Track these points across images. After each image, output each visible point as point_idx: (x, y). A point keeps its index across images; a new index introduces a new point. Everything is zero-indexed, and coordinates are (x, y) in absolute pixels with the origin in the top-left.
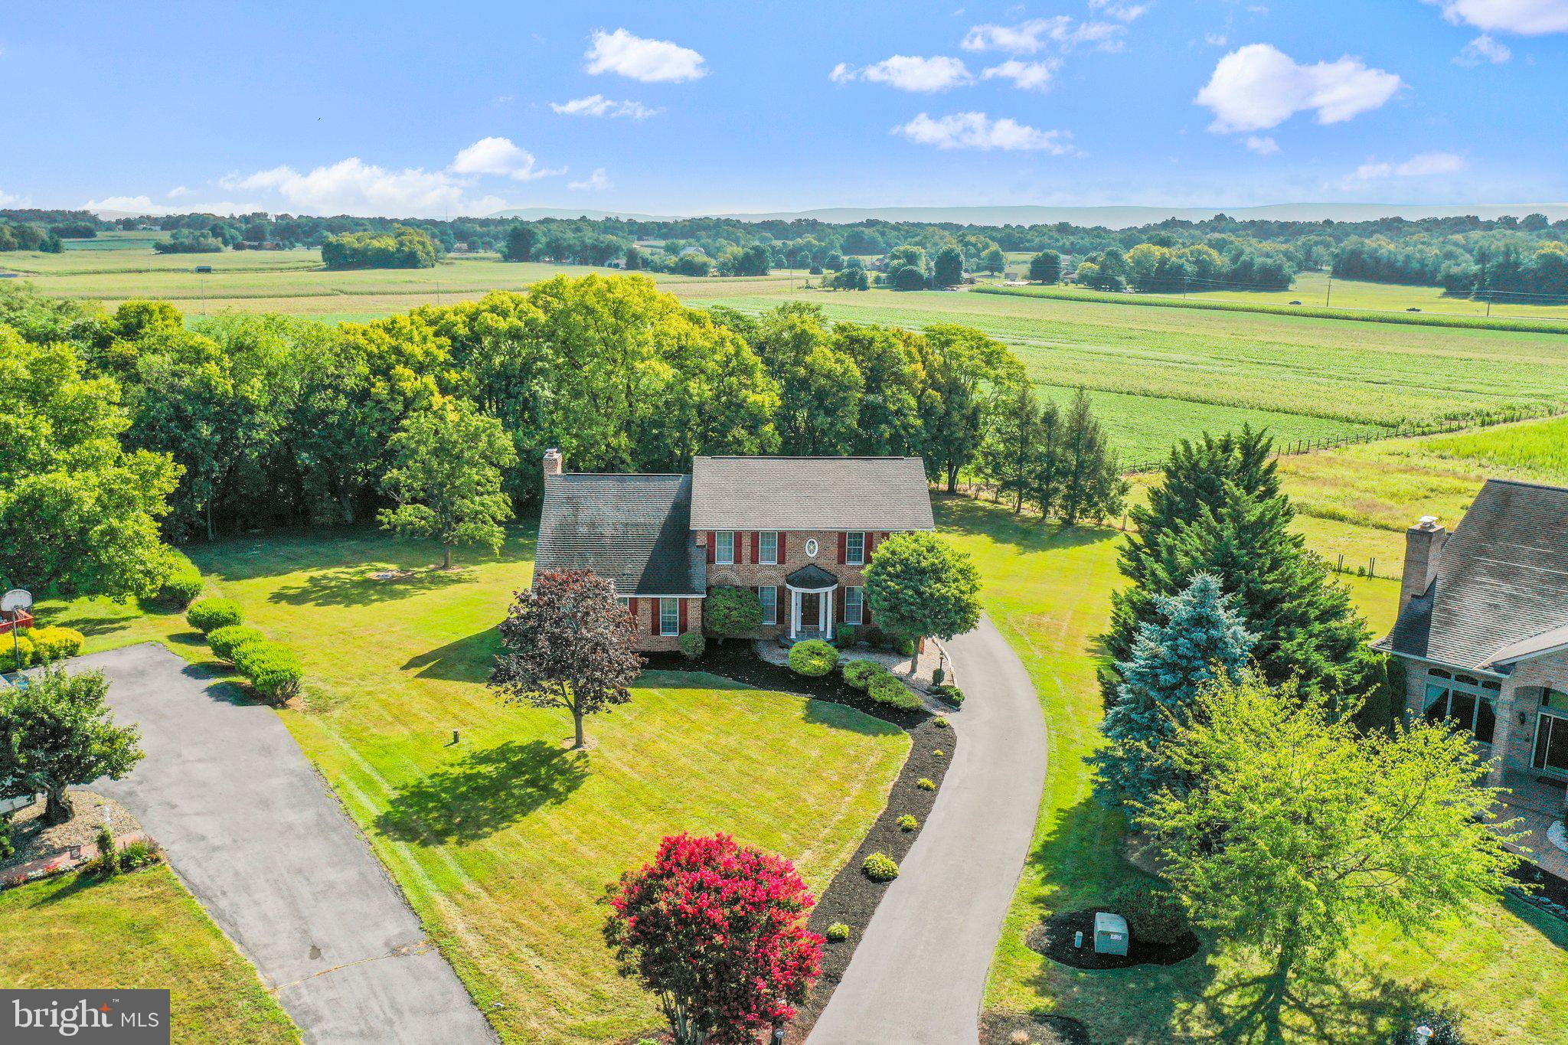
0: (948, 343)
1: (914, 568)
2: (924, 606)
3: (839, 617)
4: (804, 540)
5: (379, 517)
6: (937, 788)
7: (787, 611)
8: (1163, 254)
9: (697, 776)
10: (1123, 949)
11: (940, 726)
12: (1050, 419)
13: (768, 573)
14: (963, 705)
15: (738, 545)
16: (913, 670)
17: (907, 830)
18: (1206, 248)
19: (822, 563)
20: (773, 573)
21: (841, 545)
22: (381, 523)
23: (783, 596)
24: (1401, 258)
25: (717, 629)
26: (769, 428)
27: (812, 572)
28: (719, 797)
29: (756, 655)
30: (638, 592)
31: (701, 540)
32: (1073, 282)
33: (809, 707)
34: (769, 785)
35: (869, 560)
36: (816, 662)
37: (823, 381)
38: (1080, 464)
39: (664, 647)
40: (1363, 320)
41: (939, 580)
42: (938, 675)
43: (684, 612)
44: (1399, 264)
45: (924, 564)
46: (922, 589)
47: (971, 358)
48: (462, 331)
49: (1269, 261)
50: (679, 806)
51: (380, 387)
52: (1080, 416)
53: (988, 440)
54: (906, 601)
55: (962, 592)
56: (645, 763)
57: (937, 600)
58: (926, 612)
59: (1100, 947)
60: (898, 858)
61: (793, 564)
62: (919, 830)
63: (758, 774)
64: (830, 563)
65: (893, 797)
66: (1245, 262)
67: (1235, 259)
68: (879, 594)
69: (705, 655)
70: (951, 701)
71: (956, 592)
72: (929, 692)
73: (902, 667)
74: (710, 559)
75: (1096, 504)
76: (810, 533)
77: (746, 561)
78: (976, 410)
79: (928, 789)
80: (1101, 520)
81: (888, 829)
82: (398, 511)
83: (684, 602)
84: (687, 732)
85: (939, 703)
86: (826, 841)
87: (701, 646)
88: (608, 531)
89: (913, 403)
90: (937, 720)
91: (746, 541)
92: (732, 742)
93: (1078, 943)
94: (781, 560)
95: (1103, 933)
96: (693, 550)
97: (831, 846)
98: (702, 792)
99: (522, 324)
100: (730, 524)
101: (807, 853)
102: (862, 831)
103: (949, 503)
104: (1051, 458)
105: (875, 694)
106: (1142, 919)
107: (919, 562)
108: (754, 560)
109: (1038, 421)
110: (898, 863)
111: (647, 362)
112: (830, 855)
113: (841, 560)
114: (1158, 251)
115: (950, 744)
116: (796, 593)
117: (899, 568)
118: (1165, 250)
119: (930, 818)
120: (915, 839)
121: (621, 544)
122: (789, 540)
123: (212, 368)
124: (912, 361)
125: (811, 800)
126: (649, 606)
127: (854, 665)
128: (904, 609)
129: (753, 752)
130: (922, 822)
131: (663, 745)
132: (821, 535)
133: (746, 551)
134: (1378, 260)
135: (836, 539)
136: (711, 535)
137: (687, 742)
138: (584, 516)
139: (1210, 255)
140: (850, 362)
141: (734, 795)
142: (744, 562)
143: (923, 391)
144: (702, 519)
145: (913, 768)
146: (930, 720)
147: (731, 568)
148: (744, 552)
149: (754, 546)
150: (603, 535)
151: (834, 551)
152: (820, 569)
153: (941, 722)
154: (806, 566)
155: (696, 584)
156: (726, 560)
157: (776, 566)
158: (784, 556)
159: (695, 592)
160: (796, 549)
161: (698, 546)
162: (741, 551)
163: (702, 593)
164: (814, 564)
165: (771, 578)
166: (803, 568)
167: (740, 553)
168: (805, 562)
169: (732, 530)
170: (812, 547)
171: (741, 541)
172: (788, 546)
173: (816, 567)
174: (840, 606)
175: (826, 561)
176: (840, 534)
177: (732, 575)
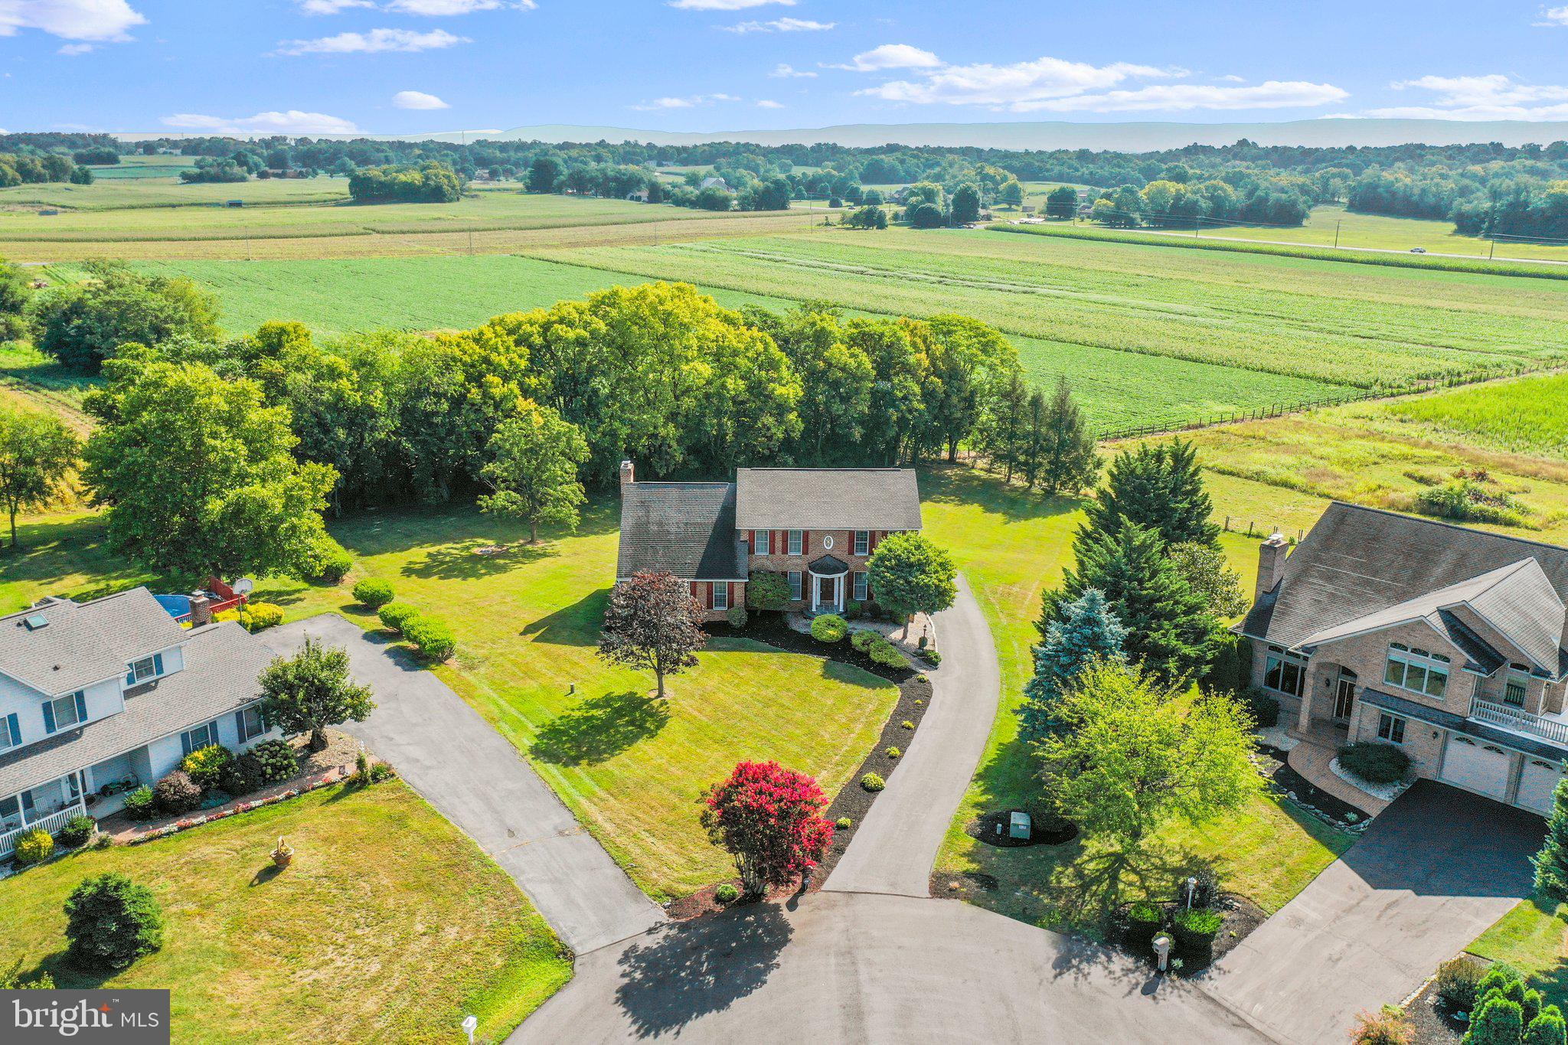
0: (949, 333)
1: (905, 562)
3: (849, 594)
4: (823, 536)
5: (479, 502)
6: (916, 729)
7: (809, 589)
8: (1178, 191)
9: (746, 719)
10: (1027, 836)
11: (921, 681)
12: (1036, 402)
13: (795, 561)
14: (940, 664)
15: (773, 540)
16: (905, 637)
17: (892, 757)
18: (1222, 183)
19: (837, 554)
20: (799, 561)
21: (851, 541)
22: (481, 507)
23: (806, 580)
24: (1416, 191)
25: (757, 605)
26: (792, 416)
27: (828, 560)
28: (763, 734)
29: (786, 625)
30: (697, 577)
31: (744, 537)
32: (1089, 217)
33: (826, 666)
34: (797, 724)
35: (871, 553)
36: (831, 632)
37: (839, 374)
38: (1062, 443)
39: (717, 618)
40: (1368, 263)
41: (924, 572)
42: (923, 641)
43: (731, 592)
44: (1414, 198)
45: (912, 560)
46: (911, 579)
47: (968, 347)
48: (538, 340)
49: (1284, 196)
50: (735, 740)
51: (475, 394)
52: (1062, 401)
53: (983, 418)
54: (899, 587)
55: (940, 581)
56: (709, 709)
57: (921, 587)
58: (914, 596)
59: (1013, 833)
60: (885, 777)
61: (814, 554)
62: (901, 757)
63: (790, 717)
64: (842, 554)
65: (884, 734)
66: (1259, 197)
67: (1250, 194)
68: (878, 582)
69: (747, 625)
70: (931, 662)
71: (936, 581)
72: (916, 654)
73: (896, 634)
74: (751, 551)
75: (1074, 477)
76: (828, 532)
77: (778, 553)
78: (973, 393)
79: (909, 728)
80: (1078, 490)
81: (880, 756)
82: (494, 497)
83: (731, 585)
84: (737, 686)
85: (922, 663)
86: (837, 765)
87: (745, 617)
88: (673, 529)
89: (917, 389)
90: (920, 676)
91: (779, 538)
92: (770, 693)
93: (999, 831)
94: (805, 552)
95: (1015, 825)
96: (737, 544)
97: (840, 768)
98: (751, 730)
99: (587, 335)
100: (764, 524)
101: (824, 773)
102: (861, 758)
103: (949, 472)
104: (1036, 434)
105: (874, 656)
106: (1040, 816)
107: (908, 558)
108: (785, 551)
109: (1026, 404)
110: (885, 780)
111: (691, 364)
112: (839, 773)
113: (851, 552)
114: (1172, 187)
115: (928, 695)
116: (816, 578)
117: (893, 562)
118: (1181, 186)
119: (910, 749)
120: (897, 763)
121: (683, 540)
122: (811, 537)
123: (344, 383)
124: (918, 351)
125: (827, 736)
126: (705, 587)
127: (861, 633)
128: (897, 594)
129: (785, 701)
130: (903, 751)
131: (721, 695)
132: (836, 533)
133: (779, 544)
134: (1394, 194)
135: (847, 536)
136: (752, 533)
137: (738, 693)
138: (654, 516)
139: (1224, 191)
140: (864, 358)
141: (773, 732)
143: (926, 377)
144: (745, 521)
145: (900, 713)
146: (914, 677)
147: (767, 558)
148: (776, 545)
149: (785, 541)
150: (668, 531)
151: (846, 544)
152: (835, 558)
153: (922, 678)
154: (824, 556)
155: (740, 571)
156: (763, 551)
157: (801, 556)
158: (807, 549)
159: (739, 577)
160: (816, 544)
161: (741, 541)
162: (774, 545)
163: (745, 578)
164: (830, 555)
165: (797, 565)
166: (822, 557)
167: (774, 547)
168: (823, 553)
169: (768, 530)
170: (829, 543)
171: (775, 537)
172: (811, 541)
173: (832, 556)
174: (851, 587)
175: (840, 553)
176: (850, 533)
177: (767, 563)
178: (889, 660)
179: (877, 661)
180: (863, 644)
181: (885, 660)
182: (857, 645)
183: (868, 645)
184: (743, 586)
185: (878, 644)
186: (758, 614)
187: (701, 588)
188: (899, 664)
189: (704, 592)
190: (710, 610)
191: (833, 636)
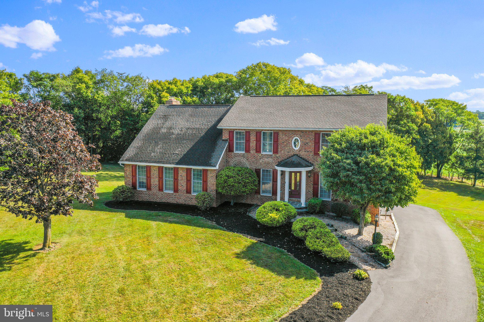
1: (356, 144)
2: (359, 173)
4: (290, 137)
7: (277, 186)
11: (357, 278)
13: (266, 160)
14: (393, 263)
15: (248, 141)
19: (303, 154)
20: (270, 160)
21: (317, 142)
23: (276, 176)
27: (294, 159)
30: (179, 164)
31: (225, 136)
36: (273, 215)
39: (192, 202)
42: (379, 239)
43: (205, 179)
45: (365, 141)
47: (447, 110)
53: (458, 150)
54: (345, 168)
61: (283, 154)
70: (380, 260)
72: (364, 250)
73: (352, 231)
74: (230, 149)
76: (295, 132)
77: (253, 152)
83: (206, 172)
85: (369, 259)
88: (177, 132)
91: (253, 138)
94: (276, 151)
96: (220, 142)
100: (244, 125)
107: (361, 141)
108: (258, 150)
113: (317, 153)
116: (279, 169)
117: (344, 145)
121: (180, 139)
122: (281, 136)
124: (417, 111)
126: (184, 174)
127: (302, 220)
128: (342, 174)
132: (303, 134)
133: (253, 144)
135: (312, 137)
136: (231, 132)
138: (168, 124)
142: (251, 152)
144: (230, 123)
146: (351, 272)
147: (243, 156)
148: (251, 145)
149: (258, 141)
150: (173, 134)
151: (312, 145)
152: (301, 158)
153: (360, 274)
154: (292, 156)
155: (213, 161)
156: (240, 150)
157: (272, 155)
158: (277, 148)
159: (210, 165)
160: (285, 144)
161: (223, 140)
162: (249, 144)
163: (215, 166)
164: (297, 155)
165: (268, 163)
166: (290, 157)
167: (249, 146)
168: (292, 153)
169: (244, 130)
170: (297, 143)
171: (249, 137)
172: (280, 141)
173: (299, 156)
174: (316, 186)
175: (306, 153)
176: (315, 134)
177: (244, 160)
178: (325, 249)
179: (311, 249)
180: (302, 230)
181: (320, 248)
182: (296, 231)
183: (306, 231)
184: (215, 174)
185: (318, 230)
186: (232, 204)
187: (182, 175)
188: (337, 256)
189: (185, 178)
190: (188, 195)
191: (274, 219)
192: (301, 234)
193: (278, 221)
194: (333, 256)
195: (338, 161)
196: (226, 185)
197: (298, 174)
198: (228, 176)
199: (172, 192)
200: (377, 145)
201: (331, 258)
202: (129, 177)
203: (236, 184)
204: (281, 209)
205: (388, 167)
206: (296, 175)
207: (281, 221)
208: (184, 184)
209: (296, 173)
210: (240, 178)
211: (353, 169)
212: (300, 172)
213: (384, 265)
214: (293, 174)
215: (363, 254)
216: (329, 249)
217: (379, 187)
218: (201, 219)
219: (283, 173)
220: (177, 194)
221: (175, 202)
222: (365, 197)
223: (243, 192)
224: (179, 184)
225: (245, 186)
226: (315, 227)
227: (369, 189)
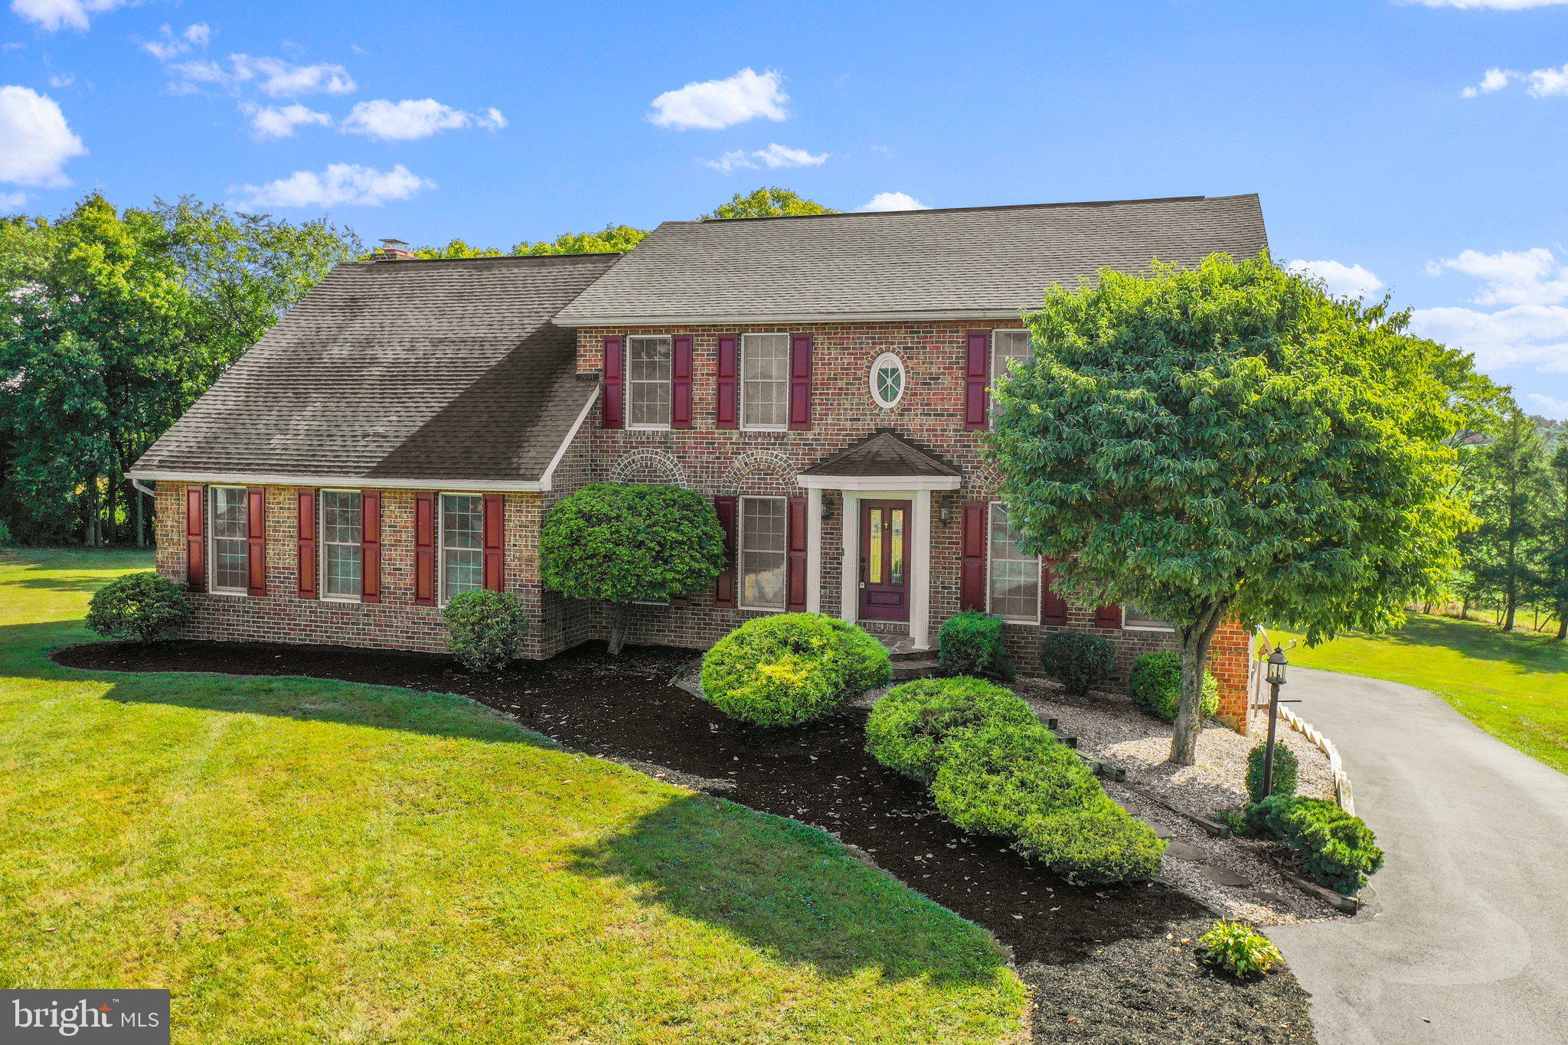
1: (1165, 325)
2: (1194, 445)
4: (865, 356)
13: (761, 455)
14: (1373, 888)
15: (683, 378)
16: (1180, 757)
19: (916, 425)
20: (778, 456)
21: (975, 370)
23: (798, 523)
27: (882, 442)
30: (375, 472)
31: (589, 360)
36: (780, 672)
42: (1268, 765)
43: (496, 539)
45: (1206, 306)
61: (830, 429)
64: (940, 427)
70: (1318, 867)
72: (1219, 826)
73: (1141, 749)
74: (609, 415)
76: (879, 335)
77: (703, 423)
83: (496, 501)
85: (1253, 869)
88: (391, 356)
91: (704, 363)
94: (800, 418)
96: (564, 386)
100: (662, 311)
107: (1186, 312)
108: (726, 416)
113: (975, 418)
116: (814, 485)
117: (1107, 336)
122: (822, 355)
126: (408, 517)
132: (916, 335)
133: (704, 390)
135: (954, 348)
136: (613, 339)
142: (698, 423)
144: (596, 306)
147: (665, 443)
148: (697, 393)
149: (726, 374)
150: (374, 361)
151: (953, 388)
152: (910, 442)
153: (1239, 949)
154: (871, 436)
155: (529, 455)
156: (651, 420)
157: (784, 435)
158: (808, 405)
159: (516, 475)
160: (840, 384)
161: (579, 378)
162: (689, 391)
163: (535, 478)
164: (892, 431)
165: (770, 471)
166: (861, 441)
167: (689, 399)
168: (868, 424)
169: (668, 329)
170: (889, 381)
171: (690, 360)
172: (820, 373)
173: (900, 437)
174: (974, 563)
175: (929, 422)
176: (970, 336)
177: (666, 462)
178: (1033, 820)
179: (961, 820)
180: (915, 731)
181: (1011, 817)
182: (887, 738)
183: (938, 738)
184: (535, 515)
185: (993, 732)
186: (614, 649)
187: (398, 520)
188: (1098, 854)
189: (408, 536)
190: (424, 610)
191: (784, 689)
192: (911, 754)
193: (803, 699)
194: (1080, 852)
195: (1084, 400)
196: (577, 553)
197: (898, 517)
198: (588, 517)
199: (354, 599)
200: (1265, 320)
201: (1066, 865)
202: (175, 538)
203: (623, 551)
204: (815, 642)
205: (1327, 412)
206: (887, 518)
207: (814, 696)
208: (407, 564)
209: (887, 507)
210: (640, 523)
211: (1159, 428)
212: (906, 506)
213: (1336, 899)
214: (876, 516)
215: (1219, 847)
216: (1051, 821)
217: (1284, 509)
218: (460, 706)
219: (832, 502)
220: (377, 607)
221: (368, 644)
222: (1218, 562)
223: (653, 585)
224: (386, 567)
225: (661, 558)
226: (978, 720)
227: (1239, 524)
